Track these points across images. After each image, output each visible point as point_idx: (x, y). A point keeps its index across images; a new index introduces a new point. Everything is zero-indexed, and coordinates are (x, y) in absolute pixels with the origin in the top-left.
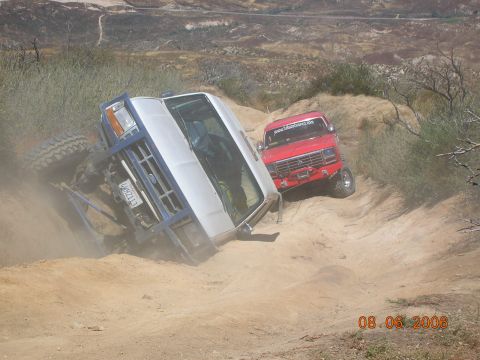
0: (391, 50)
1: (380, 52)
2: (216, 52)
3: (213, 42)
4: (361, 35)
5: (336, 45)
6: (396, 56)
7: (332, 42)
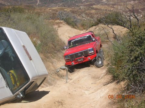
0: (138, 8)
2: (77, 8)
3: (77, 5)
5: (119, 6)
6: (140, 10)
7: (118, 5)
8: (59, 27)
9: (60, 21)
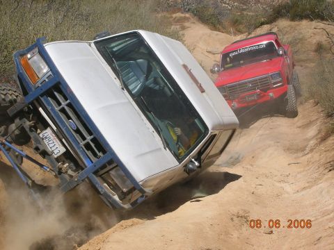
8: (183, 28)
9: (183, 15)
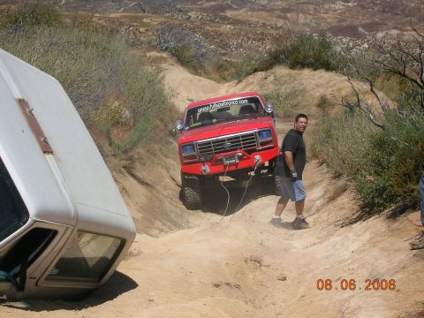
0: (356, 23)
1: (345, 24)
2: (180, 17)
3: (178, 7)
4: (326, 6)
5: (301, 15)
6: (360, 29)
7: (298, 12)
